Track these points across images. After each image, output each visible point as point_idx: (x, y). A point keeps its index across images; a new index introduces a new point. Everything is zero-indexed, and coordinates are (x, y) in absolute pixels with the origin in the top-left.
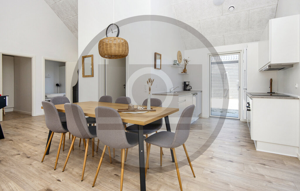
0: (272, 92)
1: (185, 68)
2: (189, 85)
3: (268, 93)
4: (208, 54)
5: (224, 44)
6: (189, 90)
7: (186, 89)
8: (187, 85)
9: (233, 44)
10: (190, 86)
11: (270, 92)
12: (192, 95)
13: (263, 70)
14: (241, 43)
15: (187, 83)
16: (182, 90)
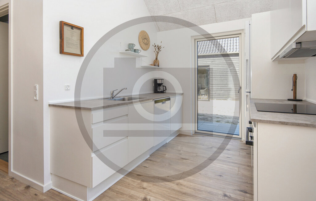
0: (297, 98)
1: (157, 58)
2: (162, 84)
3: (289, 100)
4: (192, 37)
5: (216, 21)
6: (162, 92)
7: (158, 90)
8: (160, 85)
9: (230, 20)
10: (163, 86)
11: (292, 98)
12: (154, 102)
13: (280, 57)
14: (243, 17)
15: (159, 82)
16: (152, 92)
